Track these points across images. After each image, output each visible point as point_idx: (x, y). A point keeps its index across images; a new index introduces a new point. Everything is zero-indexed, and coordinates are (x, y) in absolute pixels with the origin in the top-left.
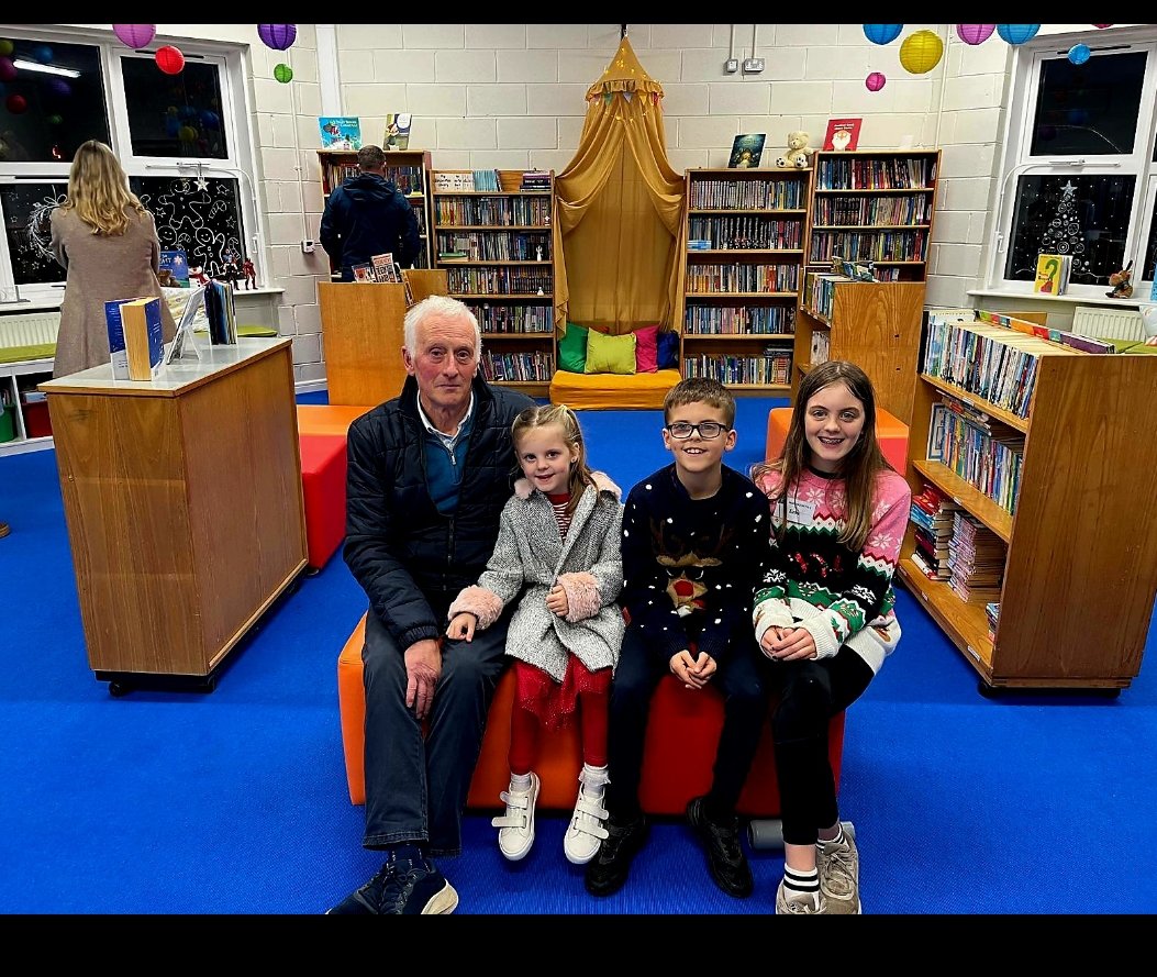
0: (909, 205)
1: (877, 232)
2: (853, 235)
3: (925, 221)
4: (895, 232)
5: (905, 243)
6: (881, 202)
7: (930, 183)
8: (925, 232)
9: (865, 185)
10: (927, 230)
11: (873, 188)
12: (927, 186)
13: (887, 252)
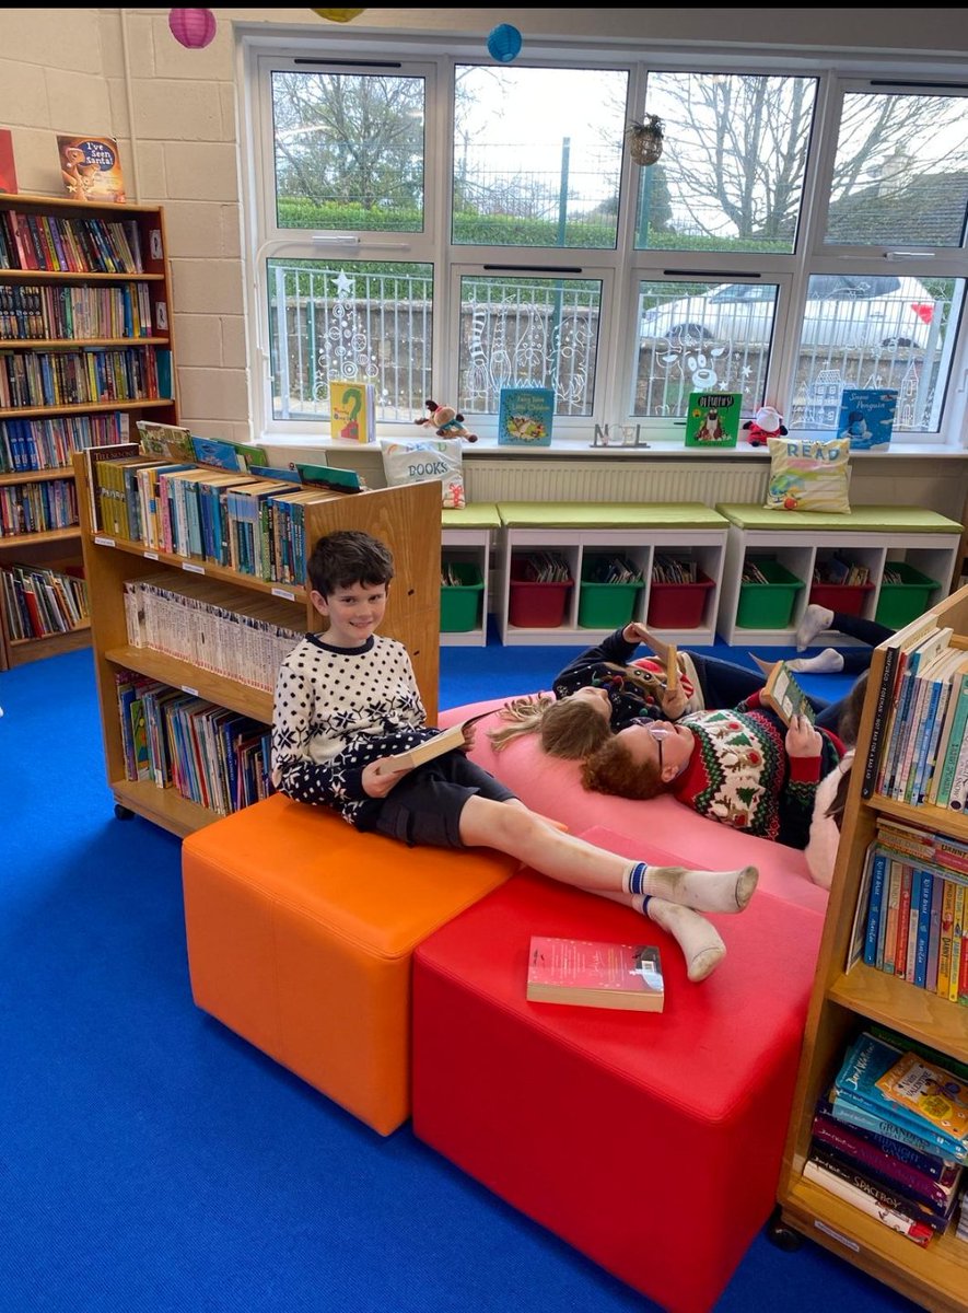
0: (125, 303)
1: (81, 351)
2: (40, 357)
3: (155, 332)
4: (110, 350)
5: (129, 370)
6: (77, 296)
7: (150, 264)
8: (163, 351)
9: (43, 262)
10: (167, 347)
11: (57, 270)
12: (146, 269)
13: (105, 386)
